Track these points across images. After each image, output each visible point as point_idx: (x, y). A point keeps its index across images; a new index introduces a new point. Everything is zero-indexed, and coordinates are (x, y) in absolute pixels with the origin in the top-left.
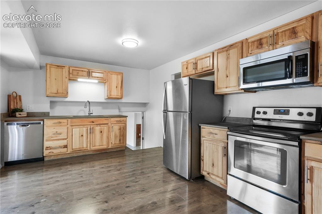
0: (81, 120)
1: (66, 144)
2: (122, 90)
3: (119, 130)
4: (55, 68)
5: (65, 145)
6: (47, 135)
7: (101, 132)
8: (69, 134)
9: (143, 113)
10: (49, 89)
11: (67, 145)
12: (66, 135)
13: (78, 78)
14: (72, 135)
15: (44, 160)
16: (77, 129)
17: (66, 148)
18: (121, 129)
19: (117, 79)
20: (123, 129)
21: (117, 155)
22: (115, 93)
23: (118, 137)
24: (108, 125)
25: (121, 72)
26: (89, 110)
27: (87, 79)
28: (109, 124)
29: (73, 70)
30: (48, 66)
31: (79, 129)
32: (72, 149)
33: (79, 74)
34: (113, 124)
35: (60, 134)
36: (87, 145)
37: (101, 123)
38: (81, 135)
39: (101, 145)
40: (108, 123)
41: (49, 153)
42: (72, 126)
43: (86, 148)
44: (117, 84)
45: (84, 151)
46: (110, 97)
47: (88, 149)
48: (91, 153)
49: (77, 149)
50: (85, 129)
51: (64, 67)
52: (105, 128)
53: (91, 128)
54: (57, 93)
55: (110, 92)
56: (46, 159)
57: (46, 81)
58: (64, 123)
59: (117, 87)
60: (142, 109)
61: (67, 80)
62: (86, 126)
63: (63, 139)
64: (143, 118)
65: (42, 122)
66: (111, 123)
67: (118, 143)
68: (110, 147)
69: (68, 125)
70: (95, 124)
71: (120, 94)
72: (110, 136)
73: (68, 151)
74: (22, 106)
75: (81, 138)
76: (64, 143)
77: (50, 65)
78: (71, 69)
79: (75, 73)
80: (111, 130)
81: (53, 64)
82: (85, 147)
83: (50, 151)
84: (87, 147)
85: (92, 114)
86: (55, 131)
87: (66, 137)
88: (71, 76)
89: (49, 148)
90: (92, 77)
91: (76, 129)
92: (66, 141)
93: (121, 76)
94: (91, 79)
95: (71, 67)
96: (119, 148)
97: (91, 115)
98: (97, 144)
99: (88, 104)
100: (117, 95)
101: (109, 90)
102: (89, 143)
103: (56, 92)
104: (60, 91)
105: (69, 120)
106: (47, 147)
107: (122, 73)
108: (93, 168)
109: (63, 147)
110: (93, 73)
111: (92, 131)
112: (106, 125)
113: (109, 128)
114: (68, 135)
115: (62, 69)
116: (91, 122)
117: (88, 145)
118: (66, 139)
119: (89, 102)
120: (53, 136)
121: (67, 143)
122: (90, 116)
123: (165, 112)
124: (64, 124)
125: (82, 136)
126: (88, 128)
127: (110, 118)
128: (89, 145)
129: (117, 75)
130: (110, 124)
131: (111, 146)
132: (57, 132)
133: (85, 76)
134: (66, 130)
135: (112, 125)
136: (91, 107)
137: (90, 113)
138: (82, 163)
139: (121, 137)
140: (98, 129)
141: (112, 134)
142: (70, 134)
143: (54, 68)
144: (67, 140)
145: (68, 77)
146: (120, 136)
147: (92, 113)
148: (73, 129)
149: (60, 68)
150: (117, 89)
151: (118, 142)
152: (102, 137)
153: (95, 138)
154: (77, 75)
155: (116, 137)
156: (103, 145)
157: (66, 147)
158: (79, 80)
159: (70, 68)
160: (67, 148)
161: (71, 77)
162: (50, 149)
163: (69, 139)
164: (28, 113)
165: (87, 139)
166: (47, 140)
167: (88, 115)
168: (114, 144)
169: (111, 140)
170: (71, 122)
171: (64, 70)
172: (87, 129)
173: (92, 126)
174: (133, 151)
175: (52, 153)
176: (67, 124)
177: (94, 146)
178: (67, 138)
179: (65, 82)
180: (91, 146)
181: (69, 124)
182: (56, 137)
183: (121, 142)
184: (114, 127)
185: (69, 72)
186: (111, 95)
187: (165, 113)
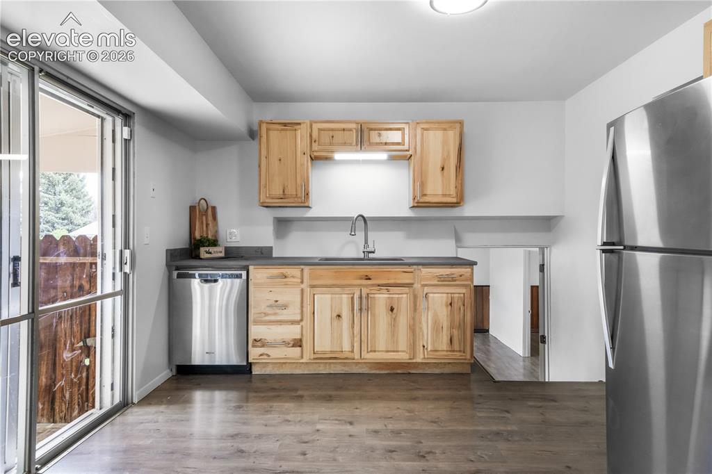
0: (336, 272)
1: (298, 337)
2: (459, 178)
3: (447, 306)
4: (278, 130)
5: (295, 339)
6: (255, 307)
7: (392, 310)
8: (305, 309)
9: (542, 250)
10: (265, 187)
11: (301, 340)
12: (298, 311)
13: (333, 152)
14: (314, 313)
15: (251, 372)
16: (326, 296)
17: (299, 349)
18: (455, 306)
19: (445, 143)
20: (460, 304)
21: (438, 389)
22: (437, 188)
23: (445, 329)
24: (411, 289)
25: (459, 118)
26: (366, 242)
27: (356, 151)
28: (415, 286)
29: (320, 130)
30: (264, 127)
31: (329, 296)
32: (314, 353)
33: (336, 140)
34: (426, 285)
35: (285, 307)
36: (353, 346)
37: (392, 281)
38: (335, 315)
39: (394, 351)
40: (412, 284)
41: (261, 355)
42: (313, 286)
43: (350, 355)
44: (445, 159)
45: (346, 360)
46: (421, 200)
47: (356, 357)
48: (365, 370)
49: (324, 353)
50: (345, 298)
51: (299, 124)
52: (403, 298)
53: (364, 295)
54: (284, 196)
55: (423, 185)
56: (256, 371)
57: (259, 166)
58: (293, 277)
59: (443, 169)
60: (540, 238)
61: (307, 159)
62: (347, 290)
63: (293, 322)
64: (542, 268)
65: (244, 273)
66: (422, 283)
67: (445, 349)
68: (419, 360)
69: (302, 282)
70: (373, 285)
71: (453, 191)
72: (420, 323)
73: (304, 357)
74: (217, 232)
75: (336, 322)
76: (293, 332)
77: (267, 123)
78: (316, 127)
79: (326, 138)
80: (422, 304)
81: (273, 122)
82: (347, 350)
83: (262, 350)
84: (352, 351)
85: (373, 252)
86: (273, 297)
87: (298, 318)
88: (315, 146)
89: (259, 344)
90: (371, 144)
91: (323, 296)
92: (297, 328)
93: (458, 130)
94: (366, 151)
95: (316, 122)
96: (450, 366)
97: (371, 256)
98: (382, 343)
99: (361, 223)
100: (444, 195)
101: (420, 181)
102: (357, 339)
103: (281, 192)
104: (291, 191)
105: (306, 269)
106: (255, 340)
107: (461, 123)
108: (349, 427)
109: (292, 343)
110: (371, 132)
111: (364, 306)
112: (406, 290)
113: (415, 297)
114: (302, 311)
115: (296, 130)
116: (361, 279)
117: (355, 345)
118: (298, 322)
119: (363, 217)
120: (270, 312)
121: (302, 335)
122: (367, 260)
123: (611, 251)
124: (292, 280)
125: (339, 316)
126: (354, 294)
127: (420, 267)
128: (357, 345)
129: (445, 129)
130: (417, 286)
131: (422, 356)
132: (277, 301)
133: (351, 145)
134: (298, 299)
135: (426, 290)
136: (370, 234)
137: (368, 250)
138: (329, 399)
139: (456, 332)
140: (381, 298)
141: (424, 319)
142: (308, 310)
143: (276, 132)
144: (302, 326)
145: (309, 152)
146: (452, 327)
147: (373, 250)
148: (316, 296)
149: (290, 130)
150: (443, 175)
151: (444, 344)
152: (394, 324)
153: (374, 327)
154: (331, 144)
155: (437, 328)
156: (398, 351)
157: (298, 343)
158: (338, 156)
159: (314, 125)
160: (300, 346)
161: (316, 149)
162: (263, 346)
163: (307, 323)
164: (227, 250)
165: (353, 327)
166: (256, 322)
167: (362, 256)
168: (431, 351)
169: (423, 335)
170: (312, 277)
171: (299, 133)
172: (352, 298)
173: (365, 291)
174: (495, 382)
175: (266, 357)
176: (299, 281)
177: (371, 351)
178: (302, 320)
179: (302, 165)
180: (364, 348)
181: (305, 280)
182: (275, 314)
183: (456, 347)
184: (431, 295)
185: (311, 136)
186: (425, 195)
187: (614, 257)
